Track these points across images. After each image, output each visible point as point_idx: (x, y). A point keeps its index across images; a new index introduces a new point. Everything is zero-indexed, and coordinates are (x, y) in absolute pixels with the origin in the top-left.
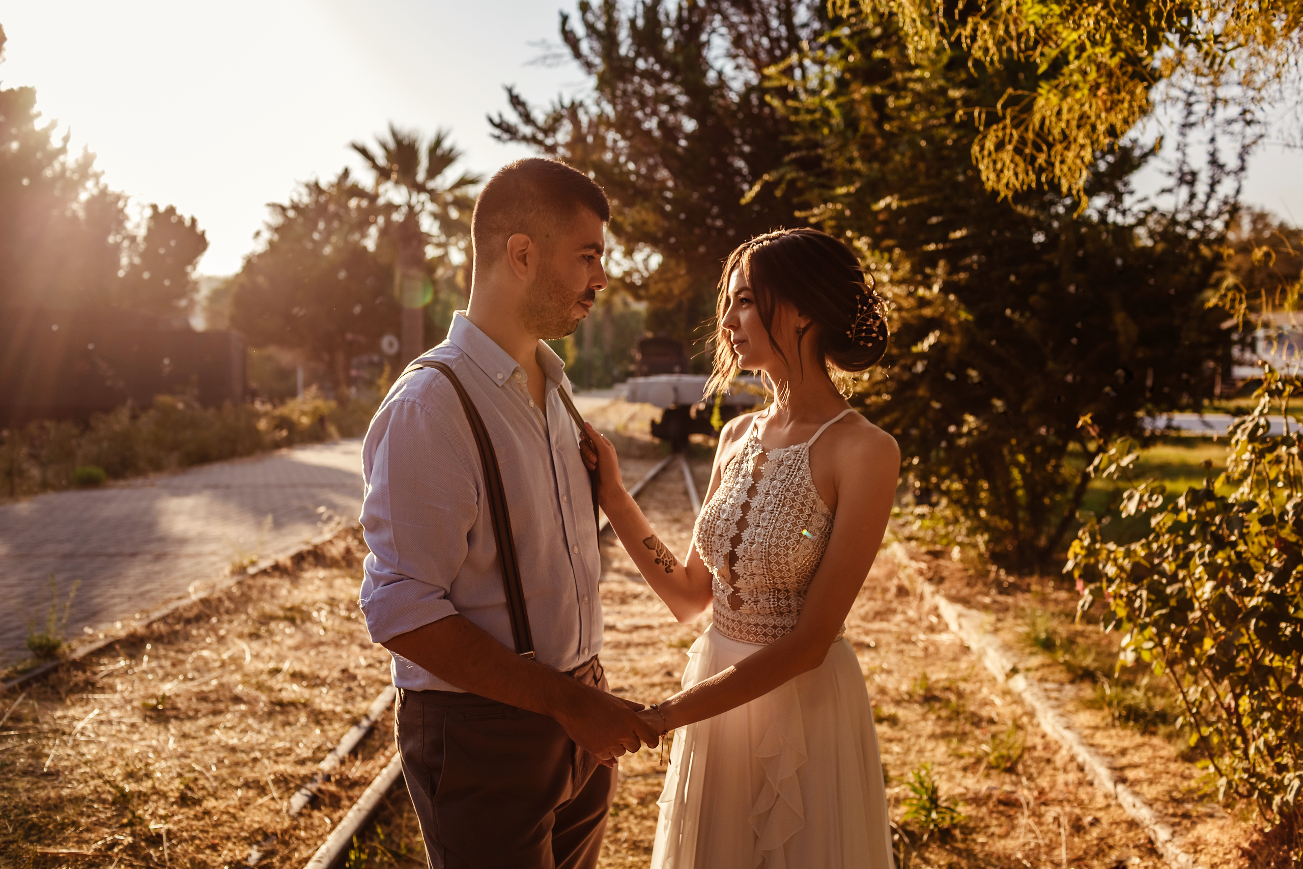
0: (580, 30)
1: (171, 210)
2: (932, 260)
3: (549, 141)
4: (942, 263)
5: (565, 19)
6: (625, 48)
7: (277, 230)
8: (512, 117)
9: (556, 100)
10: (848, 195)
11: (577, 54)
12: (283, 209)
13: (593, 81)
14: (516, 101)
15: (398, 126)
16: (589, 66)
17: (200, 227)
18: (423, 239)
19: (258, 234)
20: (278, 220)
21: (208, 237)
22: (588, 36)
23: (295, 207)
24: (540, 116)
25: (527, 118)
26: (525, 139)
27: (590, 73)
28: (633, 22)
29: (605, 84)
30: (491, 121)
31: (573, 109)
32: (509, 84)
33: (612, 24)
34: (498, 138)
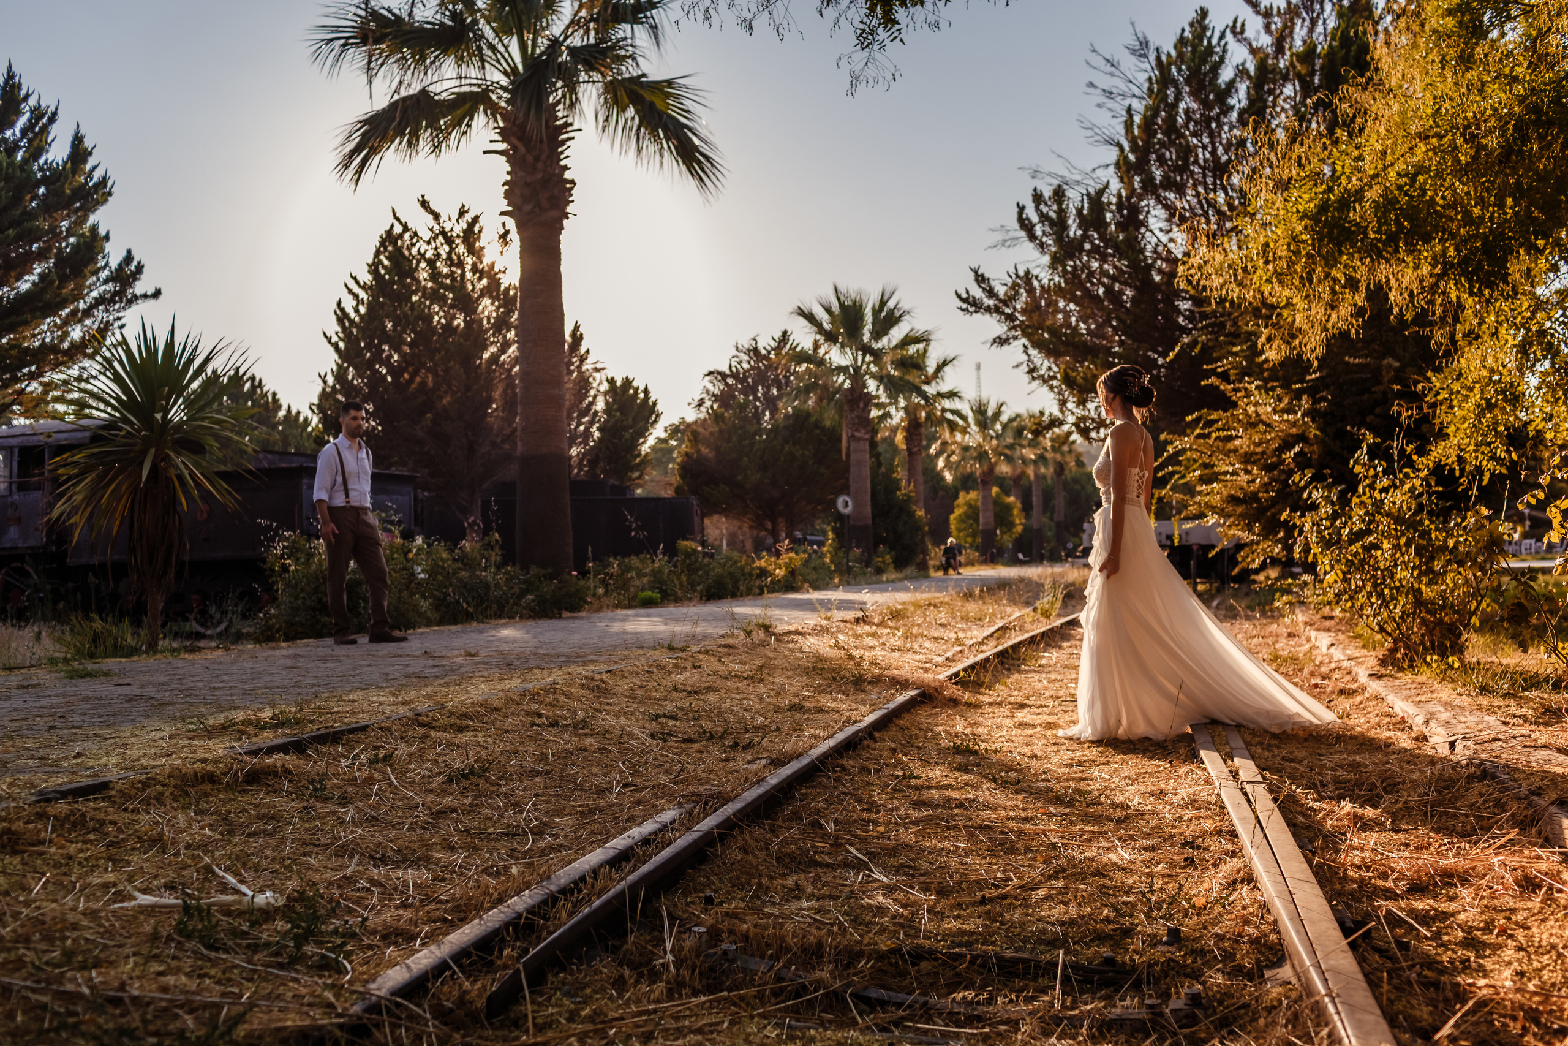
0: (1035, 218)
1: (627, 383)
2: (1298, 395)
3: (1008, 311)
4: (1305, 397)
5: (1021, 209)
6: (1074, 230)
7: (716, 398)
8: (977, 293)
9: (1012, 271)
10: (1242, 351)
11: (1032, 237)
12: (724, 376)
13: (1046, 259)
14: (980, 279)
15: (842, 288)
16: (1042, 245)
17: (653, 397)
18: (868, 400)
19: (701, 403)
20: (717, 388)
21: (659, 407)
22: (1041, 222)
23: (735, 375)
24: (1001, 291)
25: (991, 293)
26: (988, 309)
27: (1043, 253)
28: (1079, 211)
29: (1056, 261)
30: (959, 296)
31: (1028, 277)
32: (975, 265)
33: (1062, 213)
34: (966, 310)
